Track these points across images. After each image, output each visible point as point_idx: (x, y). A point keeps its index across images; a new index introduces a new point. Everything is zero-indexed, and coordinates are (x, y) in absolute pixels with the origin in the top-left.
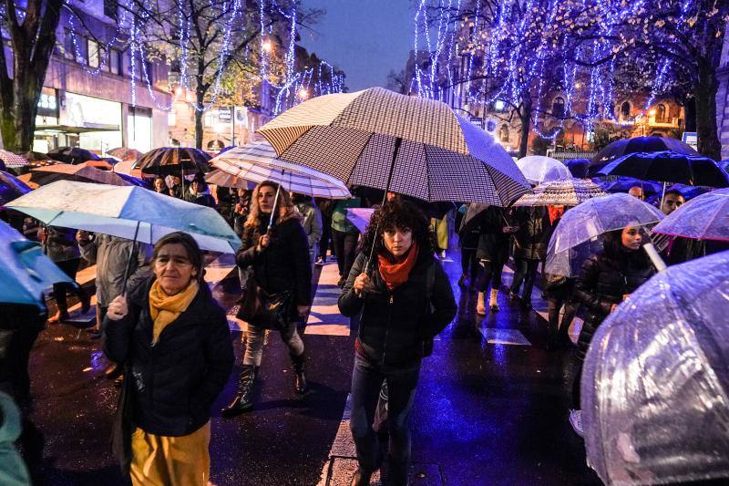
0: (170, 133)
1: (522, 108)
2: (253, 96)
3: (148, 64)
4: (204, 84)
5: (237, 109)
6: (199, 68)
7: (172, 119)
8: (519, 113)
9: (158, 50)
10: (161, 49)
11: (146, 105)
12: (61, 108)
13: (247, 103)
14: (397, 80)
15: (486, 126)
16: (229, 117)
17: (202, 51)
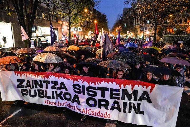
0: (62, 33)
1: (155, 24)
2: (83, 24)
3: (57, 18)
4: (70, 22)
5: (79, 27)
6: (69, 18)
7: (63, 30)
8: (154, 25)
9: (59, 14)
10: (60, 14)
11: (56, 27)
12: (37, 30)
13: (81, 26)
14: (120, 16)
15: (145, 29)
16: (77, 29)
17: (70, 14)
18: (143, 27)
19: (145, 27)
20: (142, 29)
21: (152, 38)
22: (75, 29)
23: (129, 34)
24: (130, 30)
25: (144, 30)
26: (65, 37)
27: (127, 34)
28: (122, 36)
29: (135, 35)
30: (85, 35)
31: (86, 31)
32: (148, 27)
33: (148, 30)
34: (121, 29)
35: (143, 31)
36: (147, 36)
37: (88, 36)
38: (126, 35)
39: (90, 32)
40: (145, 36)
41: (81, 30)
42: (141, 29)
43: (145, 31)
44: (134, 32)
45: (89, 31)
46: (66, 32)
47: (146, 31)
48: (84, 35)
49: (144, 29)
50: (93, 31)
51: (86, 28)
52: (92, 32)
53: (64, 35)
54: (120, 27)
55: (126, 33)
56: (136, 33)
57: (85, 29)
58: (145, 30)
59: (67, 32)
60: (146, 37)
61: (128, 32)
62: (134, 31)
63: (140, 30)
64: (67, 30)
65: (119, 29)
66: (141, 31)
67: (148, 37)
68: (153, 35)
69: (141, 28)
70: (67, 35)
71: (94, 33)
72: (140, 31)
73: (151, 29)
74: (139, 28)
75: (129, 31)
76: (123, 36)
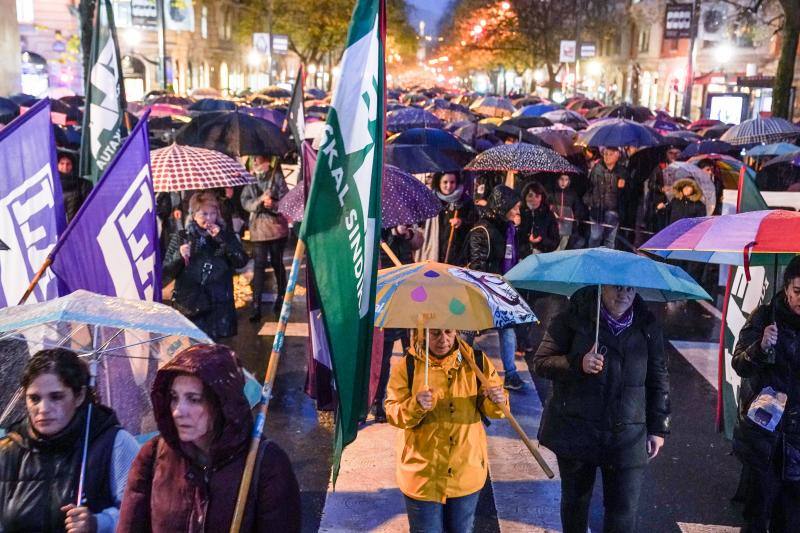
18: (686, 7)
19: (705, 8)
20: (678, 20)
21: (757, 92)
22: (137, 12)
23: (572, 66)
24: (585, 36)
25: (692, 33)
26: (45, 71)
27: (555, 68)
28: (519, 81)
29: (625, 76)
30: (224, 67)
31: (234, 29)
32: (732, 9)
33: (724, 33)
34: (509, 23)
35: (685, 43)
36: (722, 80)
37: (247, 71)
38: (552, 75)
39: (261, 39)
40: (703, 79)
41: (189, 24)
42: (669, 25)
43: (707, 44)
44: (617, 51)
45: (257, 36)
46: (58, 32)
47: (710, 37)
48: (216, 61)
49: (694, 21)
50: (288, 35)
51: (227, 10)
52: (281, 44)
53: (36, 58)
54: (506, 6)
55: (550, 55)
56: (632, 54)
57: (220, 16)
58: (703, 35)
59: (65, 33)
60: (711, 89)
61: (567, 46)
62: (618, 42)
63: (665, 30)
64: (68, 16)
65: (494, 21)
66: (673, 39)
67: (723, 90)
68: (772, 70)
69: (670, 15)
70: (63, 56)
71: (292, 47)
72: (665, 37)
73: (751, 23)
74: (658, 14)
75: (573, 44)
76: (524, 83)
